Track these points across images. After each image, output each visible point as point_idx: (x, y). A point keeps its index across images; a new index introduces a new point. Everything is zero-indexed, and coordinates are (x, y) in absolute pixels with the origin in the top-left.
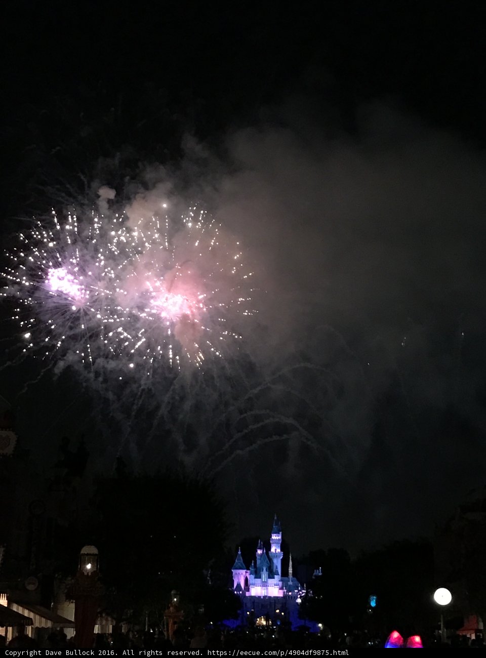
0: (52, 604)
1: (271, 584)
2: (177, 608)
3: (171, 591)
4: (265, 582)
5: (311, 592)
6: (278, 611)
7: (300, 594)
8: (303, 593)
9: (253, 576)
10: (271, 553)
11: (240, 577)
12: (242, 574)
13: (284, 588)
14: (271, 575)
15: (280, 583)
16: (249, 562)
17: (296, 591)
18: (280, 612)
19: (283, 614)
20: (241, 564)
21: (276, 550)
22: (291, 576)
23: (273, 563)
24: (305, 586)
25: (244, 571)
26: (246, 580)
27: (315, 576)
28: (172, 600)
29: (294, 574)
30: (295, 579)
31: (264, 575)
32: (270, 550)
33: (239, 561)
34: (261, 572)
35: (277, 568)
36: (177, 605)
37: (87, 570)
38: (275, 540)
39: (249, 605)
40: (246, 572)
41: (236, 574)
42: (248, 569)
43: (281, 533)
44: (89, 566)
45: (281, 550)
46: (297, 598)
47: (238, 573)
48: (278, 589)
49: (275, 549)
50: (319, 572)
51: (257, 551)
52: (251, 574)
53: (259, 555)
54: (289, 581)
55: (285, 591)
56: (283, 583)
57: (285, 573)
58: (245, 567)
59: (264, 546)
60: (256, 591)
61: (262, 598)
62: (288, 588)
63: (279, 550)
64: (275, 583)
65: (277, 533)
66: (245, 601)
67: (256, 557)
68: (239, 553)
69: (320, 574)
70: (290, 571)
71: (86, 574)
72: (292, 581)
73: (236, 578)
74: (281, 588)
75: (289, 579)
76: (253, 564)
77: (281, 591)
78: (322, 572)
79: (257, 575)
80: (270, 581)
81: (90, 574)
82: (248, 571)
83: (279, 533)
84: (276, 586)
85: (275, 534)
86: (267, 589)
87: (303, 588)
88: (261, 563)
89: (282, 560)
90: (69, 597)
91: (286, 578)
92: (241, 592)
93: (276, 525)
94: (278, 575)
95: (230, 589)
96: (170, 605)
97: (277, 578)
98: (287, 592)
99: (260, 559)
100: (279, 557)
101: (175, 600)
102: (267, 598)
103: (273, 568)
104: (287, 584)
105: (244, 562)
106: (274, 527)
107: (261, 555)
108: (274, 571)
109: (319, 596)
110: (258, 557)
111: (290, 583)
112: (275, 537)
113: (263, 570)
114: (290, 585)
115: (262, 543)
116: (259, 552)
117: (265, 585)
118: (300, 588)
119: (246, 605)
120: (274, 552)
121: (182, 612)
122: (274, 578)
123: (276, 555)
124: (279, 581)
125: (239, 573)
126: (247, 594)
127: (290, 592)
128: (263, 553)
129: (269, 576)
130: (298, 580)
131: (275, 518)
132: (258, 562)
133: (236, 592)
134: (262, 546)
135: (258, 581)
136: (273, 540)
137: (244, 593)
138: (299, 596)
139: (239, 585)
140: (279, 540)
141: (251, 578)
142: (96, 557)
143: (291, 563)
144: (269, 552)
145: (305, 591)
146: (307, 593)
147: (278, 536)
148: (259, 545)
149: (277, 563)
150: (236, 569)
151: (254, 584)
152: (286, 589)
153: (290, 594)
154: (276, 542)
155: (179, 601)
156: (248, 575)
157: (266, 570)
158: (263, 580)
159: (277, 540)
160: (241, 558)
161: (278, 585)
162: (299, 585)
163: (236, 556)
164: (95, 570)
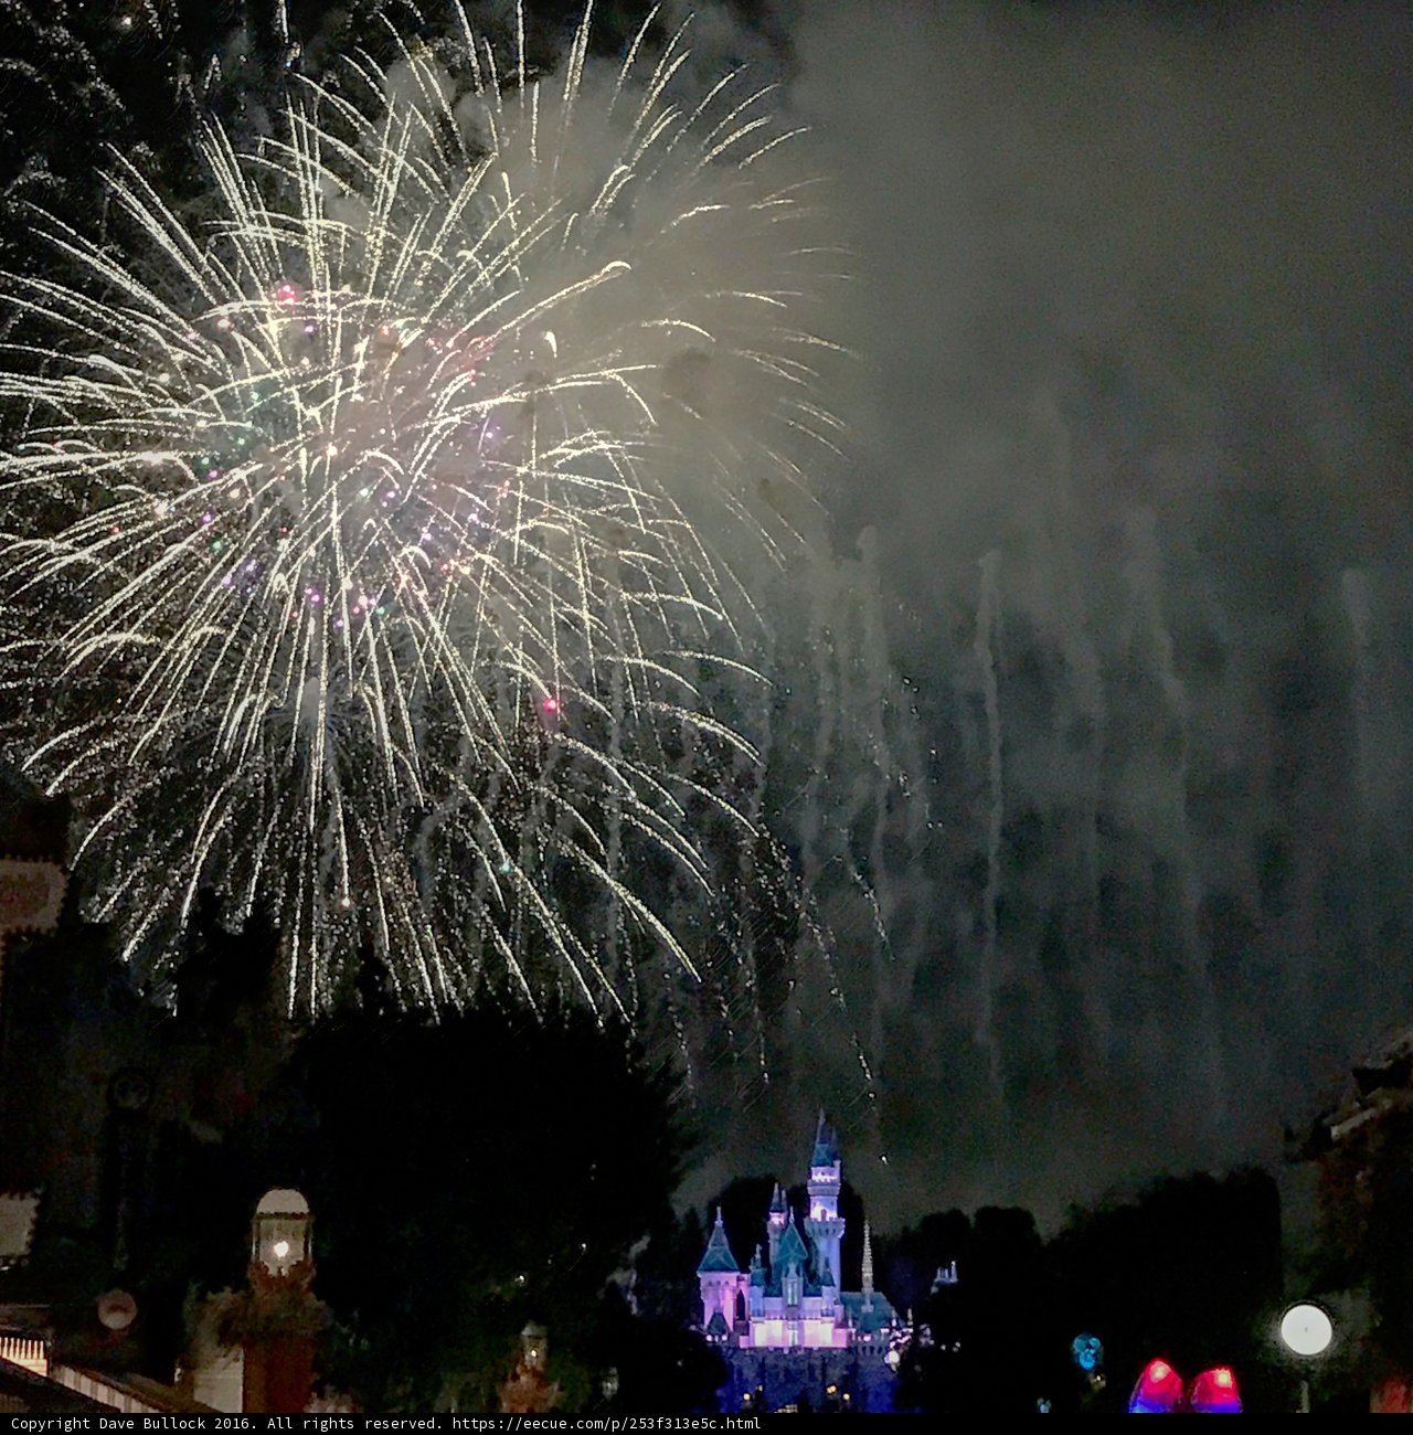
0: (179, 1370)
1: (811, 1312)
2: (542, 1375)
3: (522, 1328)
4: (793, 1305)
5: (928, 1332)
6: (832, 1389)
7: (895, 1340)
8: (904, 1335)
9: (758, 1291)
10: (811, 1223)
11: (721, 1291)
12: (727, 1283)
13: (850, 1323)
14: (813, 1282)
15: (839, 1309)
16: (747, 1250)
17: (885, 1330)
18: (841, 1390)
19: (847, 1396)
20: (725, 1256)
21: (824, 1213)
22: (868, 1287)
23: (817, 1252)
24: (910, 1316)
25: (731, 1277)
26: (740, 1301)
27: (938, 1284)
28: (524, 1353)
29: (877, 1286)
30: (880, 1295)
31: (792, 1284)
32: (809, 1214)
33: (718, 1245)
34: (783, 1279)
35: (827, 1264)
36: (538, 1369)
37: (275, 1259)
38: (821, 1184)
39: (749, 1375)
40: (739, 1279)
41: (710, 1284)
42: (745, 1270)
43: (837, 1163)
44: (281, 1249)
45: (840, 1215)
46: (888, 1350)
47: (714, 1281)
48: (832, 1325)
49: (822, 1211)
50: (948, 1276)
51: (768, 1218)
52: (752, 1284)
53: (775, 1229)
54: (863, 1303)
55: (854, 1331)
56: (845, 1310)
57: (851, 1281)
58: (735, 1265)
59: (790, 1201)
60: (768, 1333)
61: (786, 1352)
62: (859, 1323)
63: (832, 1214)
64: (824, 1308)
65: (827, 1163)
66: (736, 1361)
67: (767, 1237)
68: (719, 1223)
69: (954, 1280)
70: (867, 1272)
71: (273, 1271)
72: (872, 1303)
73: (710, 1295)
74: (842, 1325)
75: (863, 1295)
76: (758, 1256)
77: (841, 1332)
78: (958, 1274)
79: (772, 1287)
80: (809, 1302)
81: (284, 1272)
82: (745, 1276)
83: (833, 1166)
84: (825, 1319)
85: (822, 1169)
86: (801, 1327)
87: (902, 1316)
88: (781, 1252)
89: (842, 1240)
90: (226, 1343)
91: (856, 1295)
92: (725, 1338)
93: (822, 1142)
94: (833, 1285)
95: (693, 1328)
96: (518, 1370)
97: (830, 1295)
98: (857, 1334)
99: (780, 1241)
100: (834, 1234)
101: (535, 1353)
102: (801, 1352)
103: (817, 1265)
104: (859, 1311)
105: (731, 1248)
106: (818, 1146)
107: (783, 1229)
108: (821, 1273)
109: (950, 1345)
110: (773, 1237)
111: (868, 1308)
112: (820, 1176)
113: (788, 1271)
114: (867, 1314)
115: (784, 1193)
116: (776, 1219)
117: (793, 1314)
118: (894, 1323)
119: (740, 1375)
120: (820, 1219)
121: (556, 1386)
122: (819, 1294)
123: (826, 1231)
124: (835, 1303)
125: (719, 1283)
126: (744, 1342)
127: (868, 1332)
128: (787, 1220)
129: (805, 1287)
130: (891, 1300)
131: (822, 1121)
132: (774, 1248)
133: (709, 1338)
134: (784, 1203)
135: (775, 1303)
136: (815, 1184)
137: (734, 1340)
138: (892, 1345)
139: (718, 1316)
140: (833, 1183)
141: (754, 1296)
142: (302, 1222)
143: (867, 1251)
144: (806, 1220)
145: (911, 1330)
146: (917, 1334)
147: (830, 1174)
148: (775, 1199)
149: (829, 1252)
150: (710, 1269)
151: (761, 1314)
152: (854, 1324)
153: (867, 1338)
154: (824, 1190)
155: (546, 1359)
156: (744, 1287)
157: (798, 1272)
158: (790, 1302)
159: (826, 1184)
160: (725, 1239)
161: (833, 1315)
162: (894, 1314)
163: (710, 1235)
164: (301, 1259)
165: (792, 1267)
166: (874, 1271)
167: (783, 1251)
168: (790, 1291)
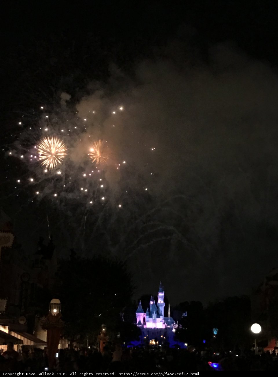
0: (34, 332)
1: (158, 321)
2: (105, 334)
3: (102, 324)
4: (154, 320)
5: (181, 325)
6: (162, 336)
7: (174, 327)
8: (176, 326)
9: (148, 317)
10: (158, 303)
11: (140, 317)
12: (142, 315)
13: (166, 323)
14: (158, 316)
15: (163, 321)
16: (146, 309)
17: (172, 325)
18: (164, 336)
19: (165, 338)
20: (141, 310)
21: (161, 302)
22: (169, 316)
23: (159, 309)
24: (177, 322)
25: (142, 314)
26: (144, 319)
27: (183, 317)
28: (102, 329)
29: (171, 316)
30: (172, 318)
31: (154, 315)
33: (140, 308)
35: (161, 312)
36: (105, 333)
37: (54, 313)
38: (160, 296)
39: (145, 333)
40: (144, 314)
41: (138, 315)
42: (145, 312)
43: (164, 292)
44: (55, 311)
45: (164, 302)
46: (173, 329)
48: (162, 324)
49: (161, 301)
50: (185, 315)
51: (150, 302)
52: (147, 315)
53: (151, 305)
54: (168, 319)
55: (166, 325)
56: (165, 321)
57: (166, 315)
58: (143, 311)
59: (154, 299)
60: (150, 325)
61: (153, 329)
63: (163, 302)
64: (161, 320)
65: (162, 292)
66: (143, 331)
67: (150, 306)
68: (140, 303)
69: (186, 315)
70: (169, 313)
71: (53, 315)
72: (170, 319)
73: (138, 317)
74: (164, 324)
75: (168, 318)
76: (148, 310)
77: (164, 325)
78: (187, 314)
79: (150, 316)
80: (158, 319)
81: (56, 315)
82: (145, 314)
83: (163, 292)
84: (161, 322)
85: (161, 293)
86: (156, 324)
87: (176, 323)
90: (44, 328)
91: (166, 318)
92: (141, 326)
93: (161, 287)
94: (162, 316)
95: (135, 324)
96: (101, 333)
97: (162, 318)
98: (167, 325)
99: (152, 307)
100: (163, 306)
101: (104, 330)
102: (156, 329)
103: (159, 311)
104: (167, 321)
105: (143, 308)
106: (160, 289)
107: (153, 305)
108: (160, 313)
109: (185, 328)
110: (151, 306)
111: (169, 320)
113: (153, 313)
114: (169, 322)
115: (153, 298)
116: (152, 303)
117: (154, 321)
118: (174, 324)
119: (144, 333)
120: (160, 303)
121: (108, 336)
122: (160, 317)
123: (161, 305)
124: (163, 319)
125: (140, 315)
126: (145, 327)
127: (169, 325)
128: (154, 303)
130: (174, 319)
131: (161, 284)
132: (151, 308)
133: (138, 326)
134: (153, 300)
135: (151, 319)
136: (159, 296)
137: (143, 326)
138: (174, 328)
139: (140, 322)
140: (163, 296)
141: (147, 318)
142: (59, 305)
143: (169, 309)
144: (157, 303)
145: (177, 325)
146: (179, 326)
147: (162, 294)
148: (151, 299)
149: (162, 309)
150: (138, 312)
151: (148, 321)
152: (166, 324)
153: (169, 326)
154: (161, 297)
155: (106, 331)
156: (145, 316)
157: (156, 313)
158: (154, 319)
159: (161, 296)
160: (141, 306)
161: (162, 322)
162: (174, 321)
163: (138, 305)
164: (59, 312)
165: (154, 312)
166: (171, 313)
167: (153, 309)
168: (154, 317)
